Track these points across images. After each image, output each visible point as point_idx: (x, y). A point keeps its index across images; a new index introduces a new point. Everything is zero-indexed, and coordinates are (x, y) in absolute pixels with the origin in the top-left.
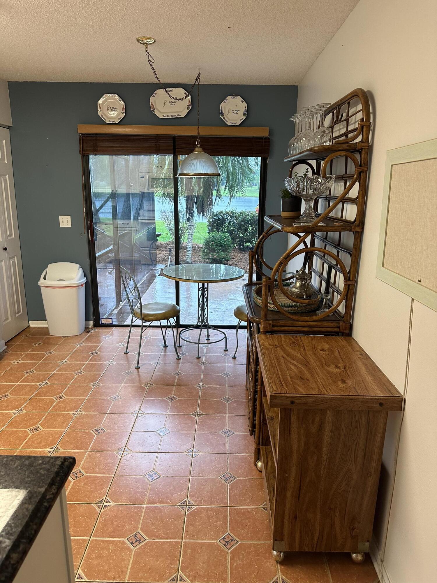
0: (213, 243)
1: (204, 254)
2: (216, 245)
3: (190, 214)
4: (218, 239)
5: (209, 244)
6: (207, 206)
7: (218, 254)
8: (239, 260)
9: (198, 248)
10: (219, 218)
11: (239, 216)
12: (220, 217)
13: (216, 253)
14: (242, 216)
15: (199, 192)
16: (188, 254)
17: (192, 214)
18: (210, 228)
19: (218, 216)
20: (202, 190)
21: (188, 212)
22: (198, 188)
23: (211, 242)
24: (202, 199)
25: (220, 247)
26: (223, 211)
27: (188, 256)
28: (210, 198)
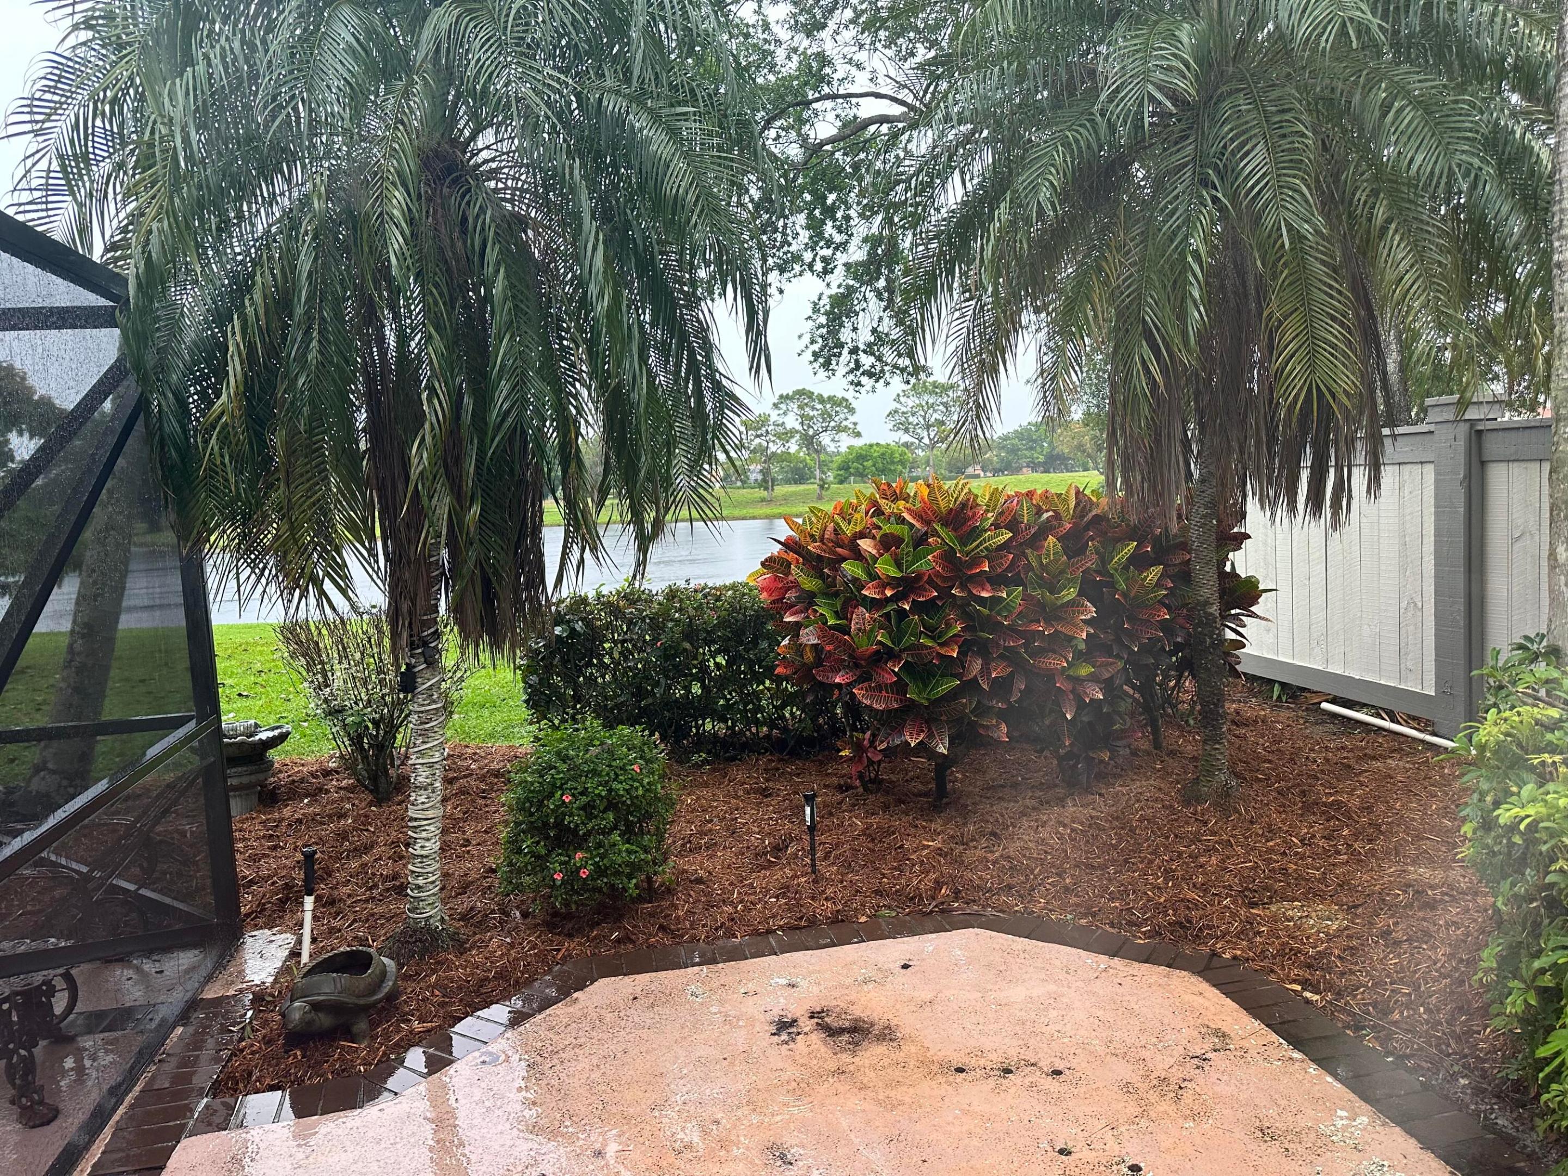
0: (568, 799)
1: (520, 861)
2: (583, 808)
3: (412, 646)
4: (595, 773)
5: (541, 804)
6: (516, 591)
7: (602, 857)
8: (702, 834)
9: (482, 779)
10: (573, 631)
11: (664, 613)
12: (579, 626)
13: (588, 850)
14: (680, 610)
15: (461, 522)
16: (420, 881)
17: (425, 644)
18: (534, 679)
19: (569, 622)
20: (476, 510)
21: (405, 635)
22: (447, 500)
23: (551, 795)
24: (479, 563)
25: (611, 816)
26: (590, 596)
27: (419, 887)
28: (528, 551)
